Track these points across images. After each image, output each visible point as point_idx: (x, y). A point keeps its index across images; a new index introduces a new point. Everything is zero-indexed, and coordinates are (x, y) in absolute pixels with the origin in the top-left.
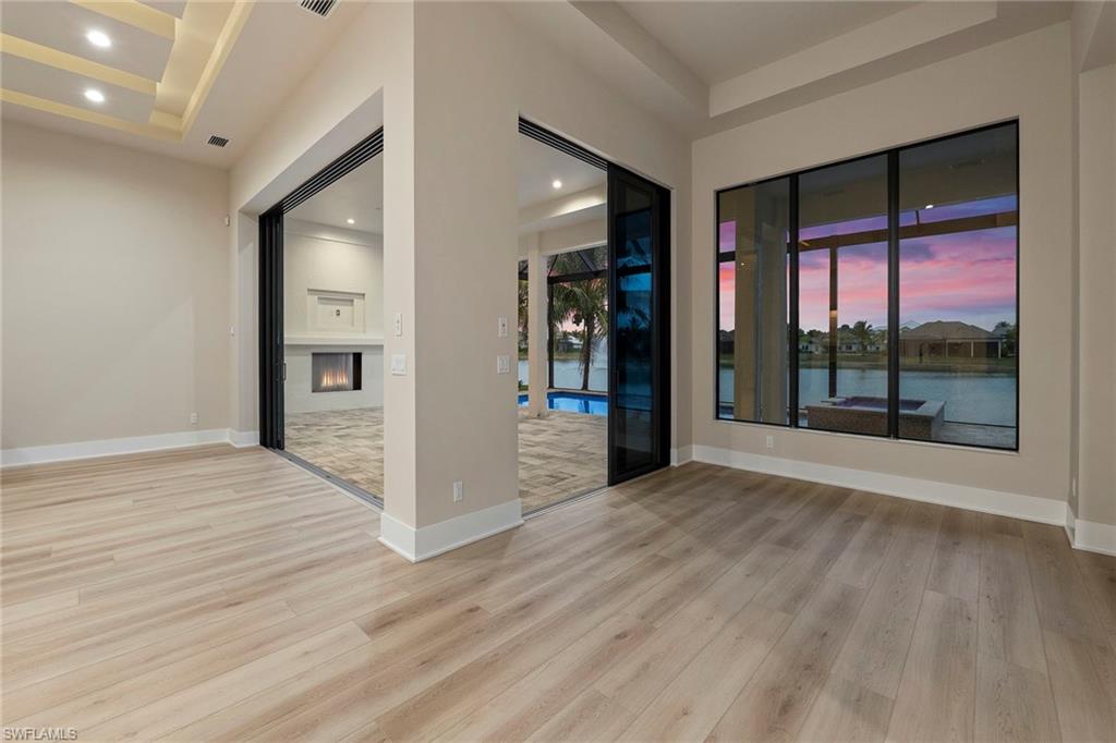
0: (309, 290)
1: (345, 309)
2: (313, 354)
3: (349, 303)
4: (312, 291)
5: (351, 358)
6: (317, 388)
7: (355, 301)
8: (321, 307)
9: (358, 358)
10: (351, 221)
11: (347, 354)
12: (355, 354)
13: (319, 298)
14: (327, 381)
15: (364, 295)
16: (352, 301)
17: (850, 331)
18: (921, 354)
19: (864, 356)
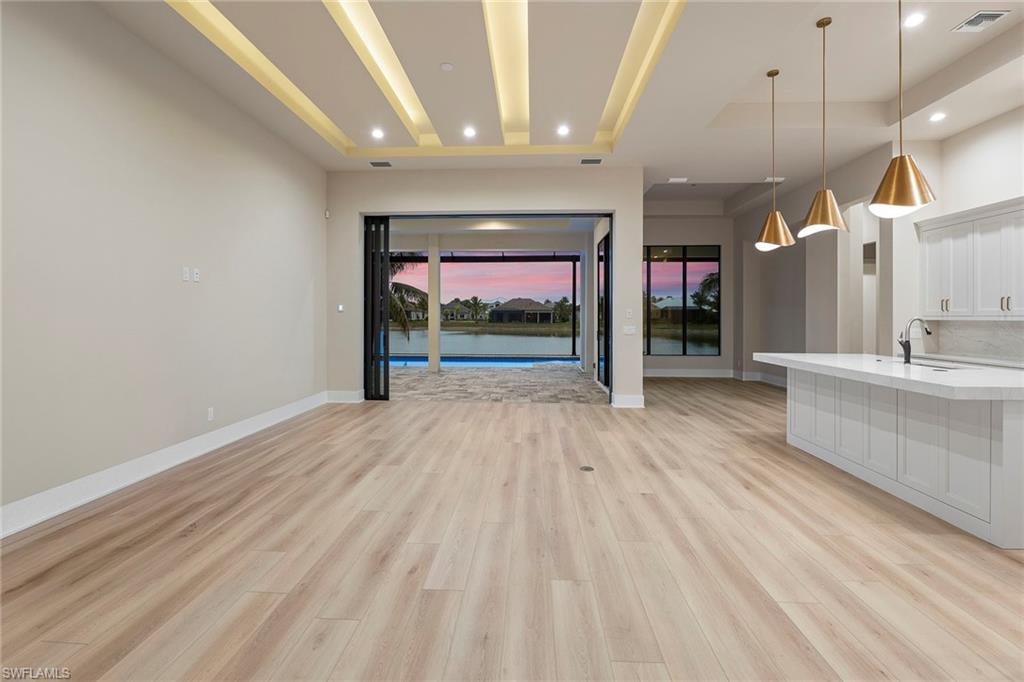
17: (461, 303)
18: (510, 321)
19: (477, 323)
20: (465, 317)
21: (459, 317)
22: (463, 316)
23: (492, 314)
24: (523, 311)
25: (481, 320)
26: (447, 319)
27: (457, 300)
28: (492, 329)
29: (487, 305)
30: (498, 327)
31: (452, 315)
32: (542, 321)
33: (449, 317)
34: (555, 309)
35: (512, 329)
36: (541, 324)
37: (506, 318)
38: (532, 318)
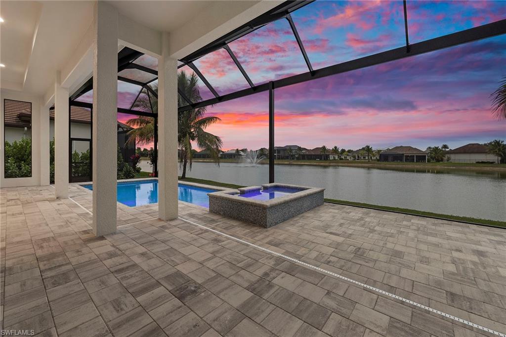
18: (393, 161)
19: (369, 161)
20: (367, 158)
21: (362, 158)
22: (365, 158)
23: (381, 156)
24: (403, 154)
26: (355, 160)
30: (383, 164)
31: (358, 157)
32: (417, 161)
36: (417, 163)
37: (390, 159)
38: (410, 159)
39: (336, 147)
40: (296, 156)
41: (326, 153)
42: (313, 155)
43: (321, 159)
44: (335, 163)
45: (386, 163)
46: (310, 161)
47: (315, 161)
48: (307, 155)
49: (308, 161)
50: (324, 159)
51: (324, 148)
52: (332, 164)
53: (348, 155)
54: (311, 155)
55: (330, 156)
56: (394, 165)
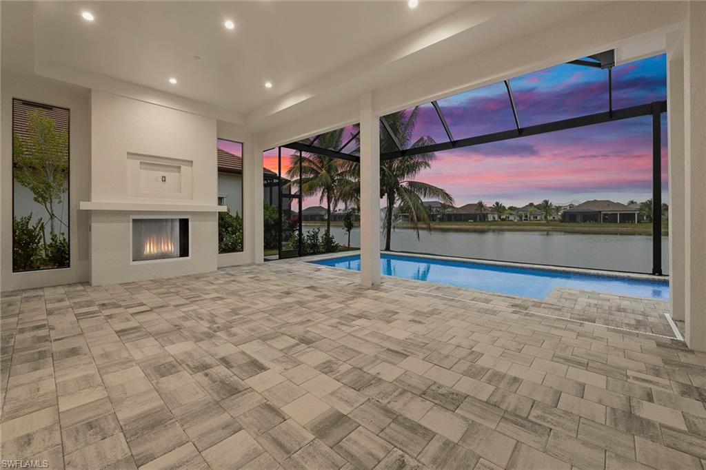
0: (128, 153)
1: (171, 176)
2: (134, 221)
3: (177, 170)
4: (131, 155)
5: (177, 225)
6: (138, 256)
7: (182, 167)
8: (143, 171)
9: (184, 224)
10: (173, 81)
11: (172, 220)
12: (181, 220)
13: (141, 163)
14: (150, 248)
15: (192, 162)
16: (180, 167)
17: (535, 207)
18: (585, 221)
19: (548, 223)
20: (539, 218)
21: (532, 218)
22: (536, 217)
23: (564, 215)
24: (600, 212)
25: (554, 220)
26: (522, 221)
27: (531, 205)
28: (563, 228)
29: (561, 207)
30: (569, 226)
31: (526, 216)
32: (623, 221)
33: (523, 218)
34: (641, 210)
35: (587, 229)
36: (623, 225)
37: (579, 218)
38: (610, 218)
39: (497, 204)
40: (439, 216)
41: (483, 212)
42: (464, 214)
43: (475, 221)
44: (496, 225)
45: (574, 224)
46: (459, 223)
47: (466, 223)
48: (455, 215)
49: (456, 223)
50: (481, 220)
51: (480, 204)
52: (492, 227)
53: (511, 214)
54: (461, 215)
55: (489, 215)
56: (587, 226)
